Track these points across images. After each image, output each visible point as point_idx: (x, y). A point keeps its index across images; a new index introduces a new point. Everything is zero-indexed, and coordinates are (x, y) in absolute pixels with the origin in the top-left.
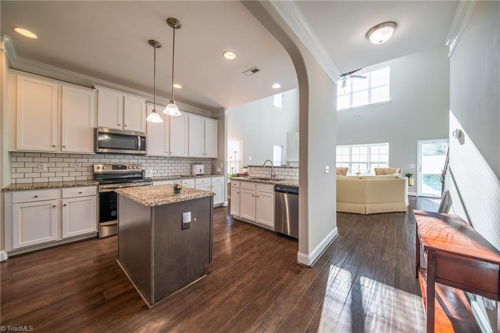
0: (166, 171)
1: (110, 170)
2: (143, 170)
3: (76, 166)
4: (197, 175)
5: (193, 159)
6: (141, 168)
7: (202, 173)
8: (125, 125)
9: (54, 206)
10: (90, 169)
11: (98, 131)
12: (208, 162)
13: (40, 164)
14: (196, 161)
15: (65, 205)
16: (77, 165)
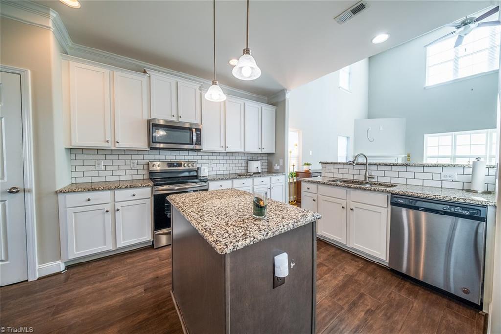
0: (221, 169)
1: (166, 168)
2: (198, 168)
3: (131, 164)
4: (254, 173)
5: (249, 155)
6: (196, 165)
7: (260, 172)
8: (179, 116)
9: (107, 211)
10: (146, 167)
11: (151, 123)
12: (264, 158)
13: (97, 162)
14: (253, 157)
15: (118, 210)
16: (133, 163)
